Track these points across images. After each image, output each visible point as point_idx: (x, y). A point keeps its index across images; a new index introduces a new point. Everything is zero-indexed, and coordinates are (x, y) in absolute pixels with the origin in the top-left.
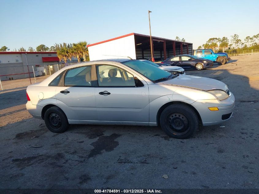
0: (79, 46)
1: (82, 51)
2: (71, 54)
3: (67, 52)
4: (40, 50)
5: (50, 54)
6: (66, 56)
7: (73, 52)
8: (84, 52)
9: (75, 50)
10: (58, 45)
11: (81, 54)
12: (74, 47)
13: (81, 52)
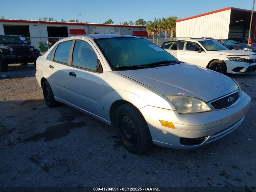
0: (169, 21)
1: (170, 26)
2: (160, 29)
3: (156, 27)
4: (138, 25)
5: (141, 28)
6: (154, 31)
7: (161, 27)
8: (173, 27)
9: (164, 25)
10: (157, 20)
11: (169, 30)
12: (164, 22)
13: (169, 28)
